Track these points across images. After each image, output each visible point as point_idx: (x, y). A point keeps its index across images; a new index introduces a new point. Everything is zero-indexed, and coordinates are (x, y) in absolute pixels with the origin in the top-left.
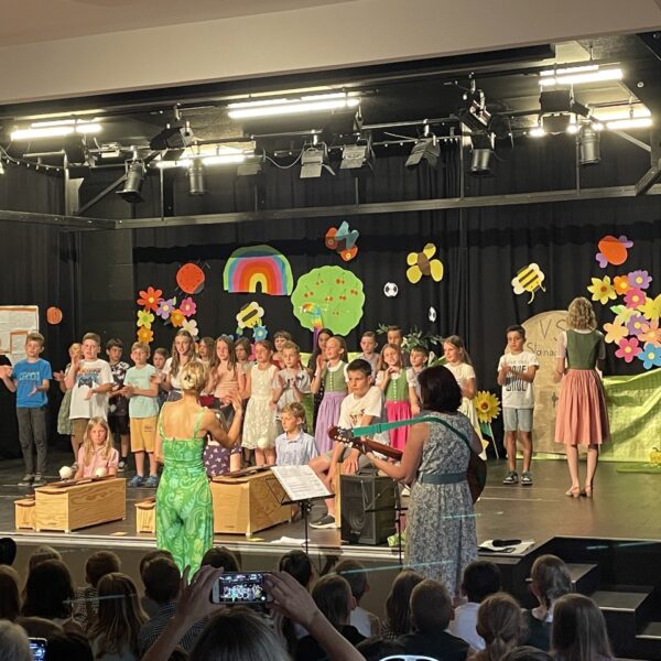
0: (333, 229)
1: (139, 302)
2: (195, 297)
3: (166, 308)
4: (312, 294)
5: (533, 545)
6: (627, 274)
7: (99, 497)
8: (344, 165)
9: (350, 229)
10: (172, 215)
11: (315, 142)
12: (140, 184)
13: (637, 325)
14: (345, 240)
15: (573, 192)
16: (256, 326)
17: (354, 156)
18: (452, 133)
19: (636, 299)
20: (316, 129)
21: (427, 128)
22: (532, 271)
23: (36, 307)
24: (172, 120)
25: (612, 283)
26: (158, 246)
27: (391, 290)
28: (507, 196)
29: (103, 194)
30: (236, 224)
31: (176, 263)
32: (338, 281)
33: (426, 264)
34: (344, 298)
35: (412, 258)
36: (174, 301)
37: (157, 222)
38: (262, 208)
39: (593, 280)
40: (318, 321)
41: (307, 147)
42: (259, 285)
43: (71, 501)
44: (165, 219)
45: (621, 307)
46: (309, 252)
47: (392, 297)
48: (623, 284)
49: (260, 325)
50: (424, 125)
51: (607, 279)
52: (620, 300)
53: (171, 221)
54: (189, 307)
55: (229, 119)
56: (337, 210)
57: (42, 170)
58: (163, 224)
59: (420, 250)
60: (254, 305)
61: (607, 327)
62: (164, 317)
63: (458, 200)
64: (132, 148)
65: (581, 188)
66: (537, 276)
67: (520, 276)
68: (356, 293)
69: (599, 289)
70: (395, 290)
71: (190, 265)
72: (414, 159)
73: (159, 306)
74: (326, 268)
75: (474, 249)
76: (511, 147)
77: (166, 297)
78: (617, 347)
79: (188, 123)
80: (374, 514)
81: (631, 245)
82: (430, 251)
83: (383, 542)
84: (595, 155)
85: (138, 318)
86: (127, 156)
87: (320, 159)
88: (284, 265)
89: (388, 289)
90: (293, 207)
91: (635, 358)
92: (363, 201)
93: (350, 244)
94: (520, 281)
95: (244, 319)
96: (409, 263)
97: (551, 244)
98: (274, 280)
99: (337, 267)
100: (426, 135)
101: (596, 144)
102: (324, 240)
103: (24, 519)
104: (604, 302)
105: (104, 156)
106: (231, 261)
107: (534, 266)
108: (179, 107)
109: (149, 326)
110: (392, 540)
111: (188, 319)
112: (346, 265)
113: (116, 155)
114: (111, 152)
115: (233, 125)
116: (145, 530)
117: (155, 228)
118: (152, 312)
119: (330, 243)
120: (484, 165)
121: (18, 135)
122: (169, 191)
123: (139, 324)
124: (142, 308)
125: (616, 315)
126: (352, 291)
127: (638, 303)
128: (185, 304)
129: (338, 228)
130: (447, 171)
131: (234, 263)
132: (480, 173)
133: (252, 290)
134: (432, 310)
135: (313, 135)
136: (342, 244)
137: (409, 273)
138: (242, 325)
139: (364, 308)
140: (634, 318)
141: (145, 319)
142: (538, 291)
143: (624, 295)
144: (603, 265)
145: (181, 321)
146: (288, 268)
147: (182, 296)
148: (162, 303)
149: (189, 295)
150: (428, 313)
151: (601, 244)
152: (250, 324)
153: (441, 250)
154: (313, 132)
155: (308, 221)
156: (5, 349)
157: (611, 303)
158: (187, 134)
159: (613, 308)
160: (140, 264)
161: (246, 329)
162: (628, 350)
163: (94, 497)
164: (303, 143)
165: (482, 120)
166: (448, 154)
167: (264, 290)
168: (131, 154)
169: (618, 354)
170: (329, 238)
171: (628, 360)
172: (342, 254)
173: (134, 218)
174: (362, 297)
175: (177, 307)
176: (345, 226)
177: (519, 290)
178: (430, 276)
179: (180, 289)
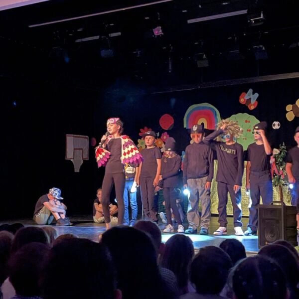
0: (244, 93)
1: (139, 134)
2: (168, 132)
32: (246, 121)
33: (297, 111)
34: (250, 131)
35: (289, 108)
36: (158, 134)
47: (277, 130)
54: (166, 137)
59: (293, 103)
70: (279, 125)
71: (167, 115)
74: (240, 114)
85: (138, 143)
88: (216, 113)
89: (274, 125)
93: (253, 101)
96: (287, 110)
98: (211, 121)
99: (246, 114)
102: (238, 99)
106: (188, 111)
112: (251, 113)
119: (242, 101)
124: (141, 138)
128: (164, 135)
136: (249, 101)
137: (287, 115)
145: (161, 144)
146: (219, 115)
147: (162, 132)
156: (70, 157)
167: (206, 127)
170: (242, 98)
172: (249, 106)
175: (160, 137)
176: (251, 91)
179: (161, 128)
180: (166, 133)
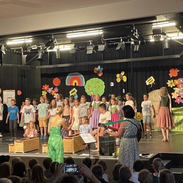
0: (96, 68)
1: (42, 88)
2: (58, 87)
3: (50, 90)
4: (90, 86)
5: (153, 155)
6: (178, 79)
7: (32, 143)
8: (99, 50)
9: (101, 68)
10: (51, 65)
11: (91, 44)
12: (43, 56)
13: (181, 93)
14: (99, 71)
15: (162, 56)
16: (75, 95)
17: (101, 48)
18: (128, 41)
19: (180, 86)
20: (91, 40)
21: (121, 40)
22: (151, 79)
23: (14, 90)
24: (51, 38)
25: (174, 82)
26: (48, 73)
27: (112, 84)
28: (144, 58)
29: (32, 59)
30: (69, 67)
31: (53, 78)
32: (97, 82)
33: (122, 77)
34: (99, 87)
35: (118, 75)
36: (52, 88)
37: (47, 66)
38: (76, 62)
39: (168, 81)
40: (92, 93)
41: (88, 45)
42: (76, 83)
43: (24, 144)
44: (50, 66)
45: (176, 88)
46: (89, 74)
47: (112, 86)
48: (177, 82)
49: (76, 95)
50: (121, 39)
51: (172, 80)
52: (176, 86)
53: (51, 66)
54: (56, 90)
55: (67, 38)
56: (97, 62)
57: (16, 53)
58: (49, 67)
59: (120, 73)
60: (74, 89)
61: (172, 94)
62: (50, 93)
63: (130, 59)
64: (40, 46)
65: (164, 55)
66: (153, 80)
67: (148, 80)
68: (103, 85)
69: (170, 83)
70: (113, 84)
71: (57, 78)
72: (118, 48)
73: (48, 90)
74: (94, 79)
75: (135, 73)
76: (145, 44)
77: (50, 87)
78: (175, 99)
79: (56, 39)
80: (108, 147)
81: (179, 71)
82: (123, 73)
83: (111, 155)
84: (168, 46)
85: (42, 93)
86: (39, 48)
87: (92, 48)
88: (82, 78)
89: (111, 84)
90: (85, 62)
91: (180, 102)
92: (104, 60)
93: (101, 72)
94: (148, 81)
95: (72, 93)
96: (117, 77)
97: (156, 71)
98: (80, 82)
99: (97, 78)
100: (121, 41)
101: (168, 43)
102: (93, 71)
103: (11, 149)
104: (171, 87)
105: (33, 48)
106: (68, 77)
107: (152, 77)
108: (53, 35)
109: (45, 95)
110: (113, 154)
111: (56, 93)
112: (100, 78)
113: (36, 48)
114: (35, 47)
115: (68, 39)
116: (45, 152)
117: (47, 68)
118: (46, 91)
119: (95, 72)
120: (137, 49)
121: (9, 43)
122: (50, 58)
123: (43, 95)
124: (43, 90)
125: (175, 90)
126: (101, 85)
127: (181, 87)
128: (55, 89)
129: (97, 68)
130: (127, 51)
131: (69, 77)
132: (136, 51)
133: (74, 85)
134: (124, 90)
135: (90, 42)
136: (98, 72)
137: (117, 79)
138: (71, 95)
139: (105, 89)
140: (180, 91)
141: (44, 93)
142: (153, 84)
143: (177, 85)
144: (171, 77)
145: (54, 94)
146: (84, 79)
147: (54, 87)
148: (49, 89)
149: (56, 87)
150: (123, 90)
151: (170, 71)
152: (73, 94)
153: (126, 73)
154: (90, 41)
155: (89, 66)
156: (6, 102)
157: (173, 87)
158: (55, 42)
159: (174, 89)
160: (43, 78)
161: (72, 95)
162: (178, 100)
163: (30, 143)
164: (87, 44)
165: (137, 37)
166: (127, 47)
167: (77, 85)
168: (40, 48)
169: (176, 101)
170: (95, 70)
171: (179, 103)
172: (98, 74)
173: (41, 65)
174: (104, 86)
175: (53, 90)
176: (99, 67)
177: (148, 84)
178: (123, 80)
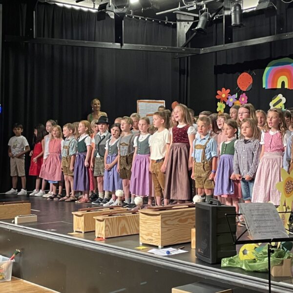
1: (217, 97)
2: (247, 93)
3: (231, 100)
10: (232, 42)
23: (164, 101)
26: (228, 64)
31: (237, 73)
36: (236, 96)
37: (222, 47)
42: (283, 83)
44: (225, 45)
49: (283, 108)
53: (229, 46)
54: (244, 98)
58: (225, 48)
60: (280, 96)
62: (230, 105)
64: (202, 3)
71: (245, 74)
77: (231, 94)
85: (217, 107)
86: (200, 8)
95: (274, 105)
98: (292, 80)
105: (189, 9)
106: (267, 69)
109: (223, 110)
113: (194, 8)
118: (224, 103)
123: (218, 110)
124: (219, 100)
133: (279, 86)
141: (221, 107)
147: (240, 93)
148: (229, 97)
149: (244, 92)
167: (286, 86)
175: (237, 99)
179: (239, 88)
180: (244, 94)
